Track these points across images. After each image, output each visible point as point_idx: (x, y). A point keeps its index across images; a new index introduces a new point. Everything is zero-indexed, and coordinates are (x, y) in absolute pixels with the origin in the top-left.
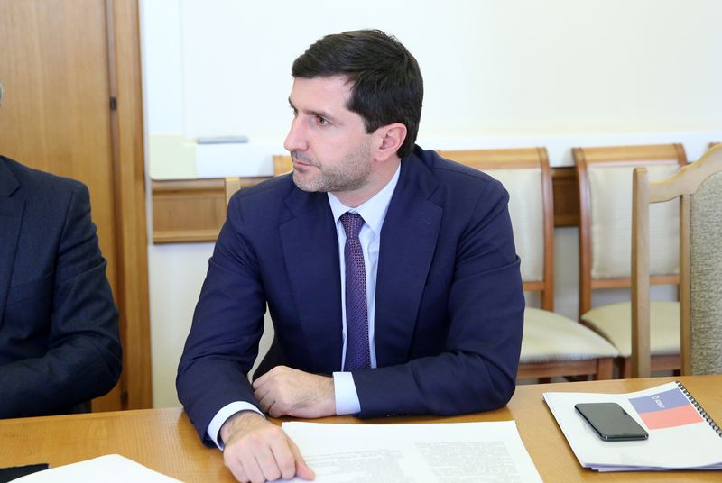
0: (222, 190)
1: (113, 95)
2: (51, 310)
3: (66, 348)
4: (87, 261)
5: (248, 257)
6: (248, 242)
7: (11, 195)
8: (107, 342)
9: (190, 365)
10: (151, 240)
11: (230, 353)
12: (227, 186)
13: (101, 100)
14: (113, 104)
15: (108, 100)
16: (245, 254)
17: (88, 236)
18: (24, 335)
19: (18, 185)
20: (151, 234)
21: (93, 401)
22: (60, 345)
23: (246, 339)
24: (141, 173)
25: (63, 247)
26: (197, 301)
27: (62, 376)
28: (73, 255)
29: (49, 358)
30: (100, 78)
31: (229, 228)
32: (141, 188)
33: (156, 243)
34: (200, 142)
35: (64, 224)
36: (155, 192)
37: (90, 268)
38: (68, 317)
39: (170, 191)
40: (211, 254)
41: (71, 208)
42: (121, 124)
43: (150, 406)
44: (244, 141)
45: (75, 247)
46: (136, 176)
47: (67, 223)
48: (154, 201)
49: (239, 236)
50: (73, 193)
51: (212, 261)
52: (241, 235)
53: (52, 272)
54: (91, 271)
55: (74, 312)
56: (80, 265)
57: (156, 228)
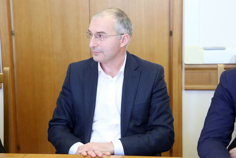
0: (216, 69)
1: (171, 30)
2: (149, 115)
3: (154, 131)
4: (163, 97)
5: (228, 98)
6: (229, 93)
7: (135, 70)
8: (169, 130)
9: (203, 141)
10: (183, 88)
11: (219, 138)
12: (218, 68)
13: (167, 32)
14: (171, 33)
15: (169, 32)
16: (227, 97)
17: (163, 87)
18: (139, 124)
19: (138, 66)
20: (184, 86)
21: (162, 153)
22: (151, 130)
23: (227, 132)
24: (181, 61)
25: (154, 91)
26: (206, 115)
27: (153, 143)
28: (158, 94)
29: (148, 135)
30: (166, 23)
31: (220, 86)
32: (180, 67)
33: (186, 90)
34: (205, 49)
35: (155, 82)
36: (186, 69)
37: (164, 100)
38: (155, 119)
39: (192, 69)
40: (212, 96)
41: (157, 76)
42: (174, 41)
43: (181, 156)
44: (224, 49)
45: (158, 91)
46: (179, 62)
47: (156, 81)
48: (185, 72)
49: (225, 90)
50: (158, 70)
51: (213, 99)
52: (226, 89)
53: (150, 101)
54: (164, 101)
55: (157, 117)
56: (160, 98)
57: (186, 84)
